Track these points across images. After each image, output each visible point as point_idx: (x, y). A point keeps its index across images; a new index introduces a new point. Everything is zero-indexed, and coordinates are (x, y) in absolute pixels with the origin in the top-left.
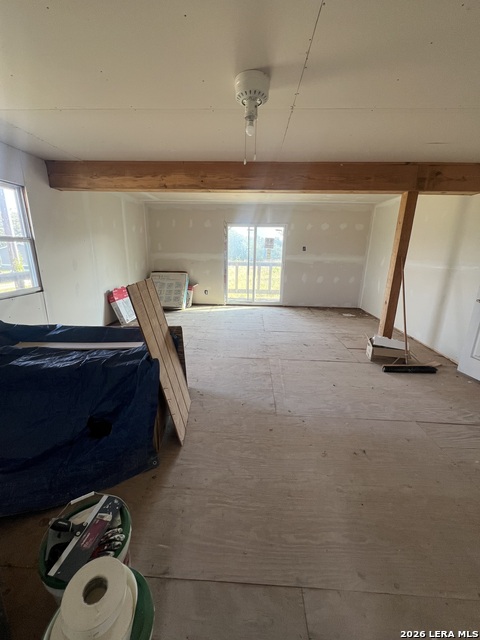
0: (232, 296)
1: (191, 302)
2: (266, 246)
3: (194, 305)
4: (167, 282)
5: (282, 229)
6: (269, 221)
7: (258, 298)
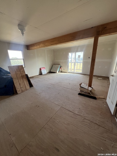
0: (69, 71)
1: (60, 71)
2: (78, 57)
3: (61, 72)
4: (55, 67)
5: (83, 52)
6: (79, 50)
7: (76, 71)
